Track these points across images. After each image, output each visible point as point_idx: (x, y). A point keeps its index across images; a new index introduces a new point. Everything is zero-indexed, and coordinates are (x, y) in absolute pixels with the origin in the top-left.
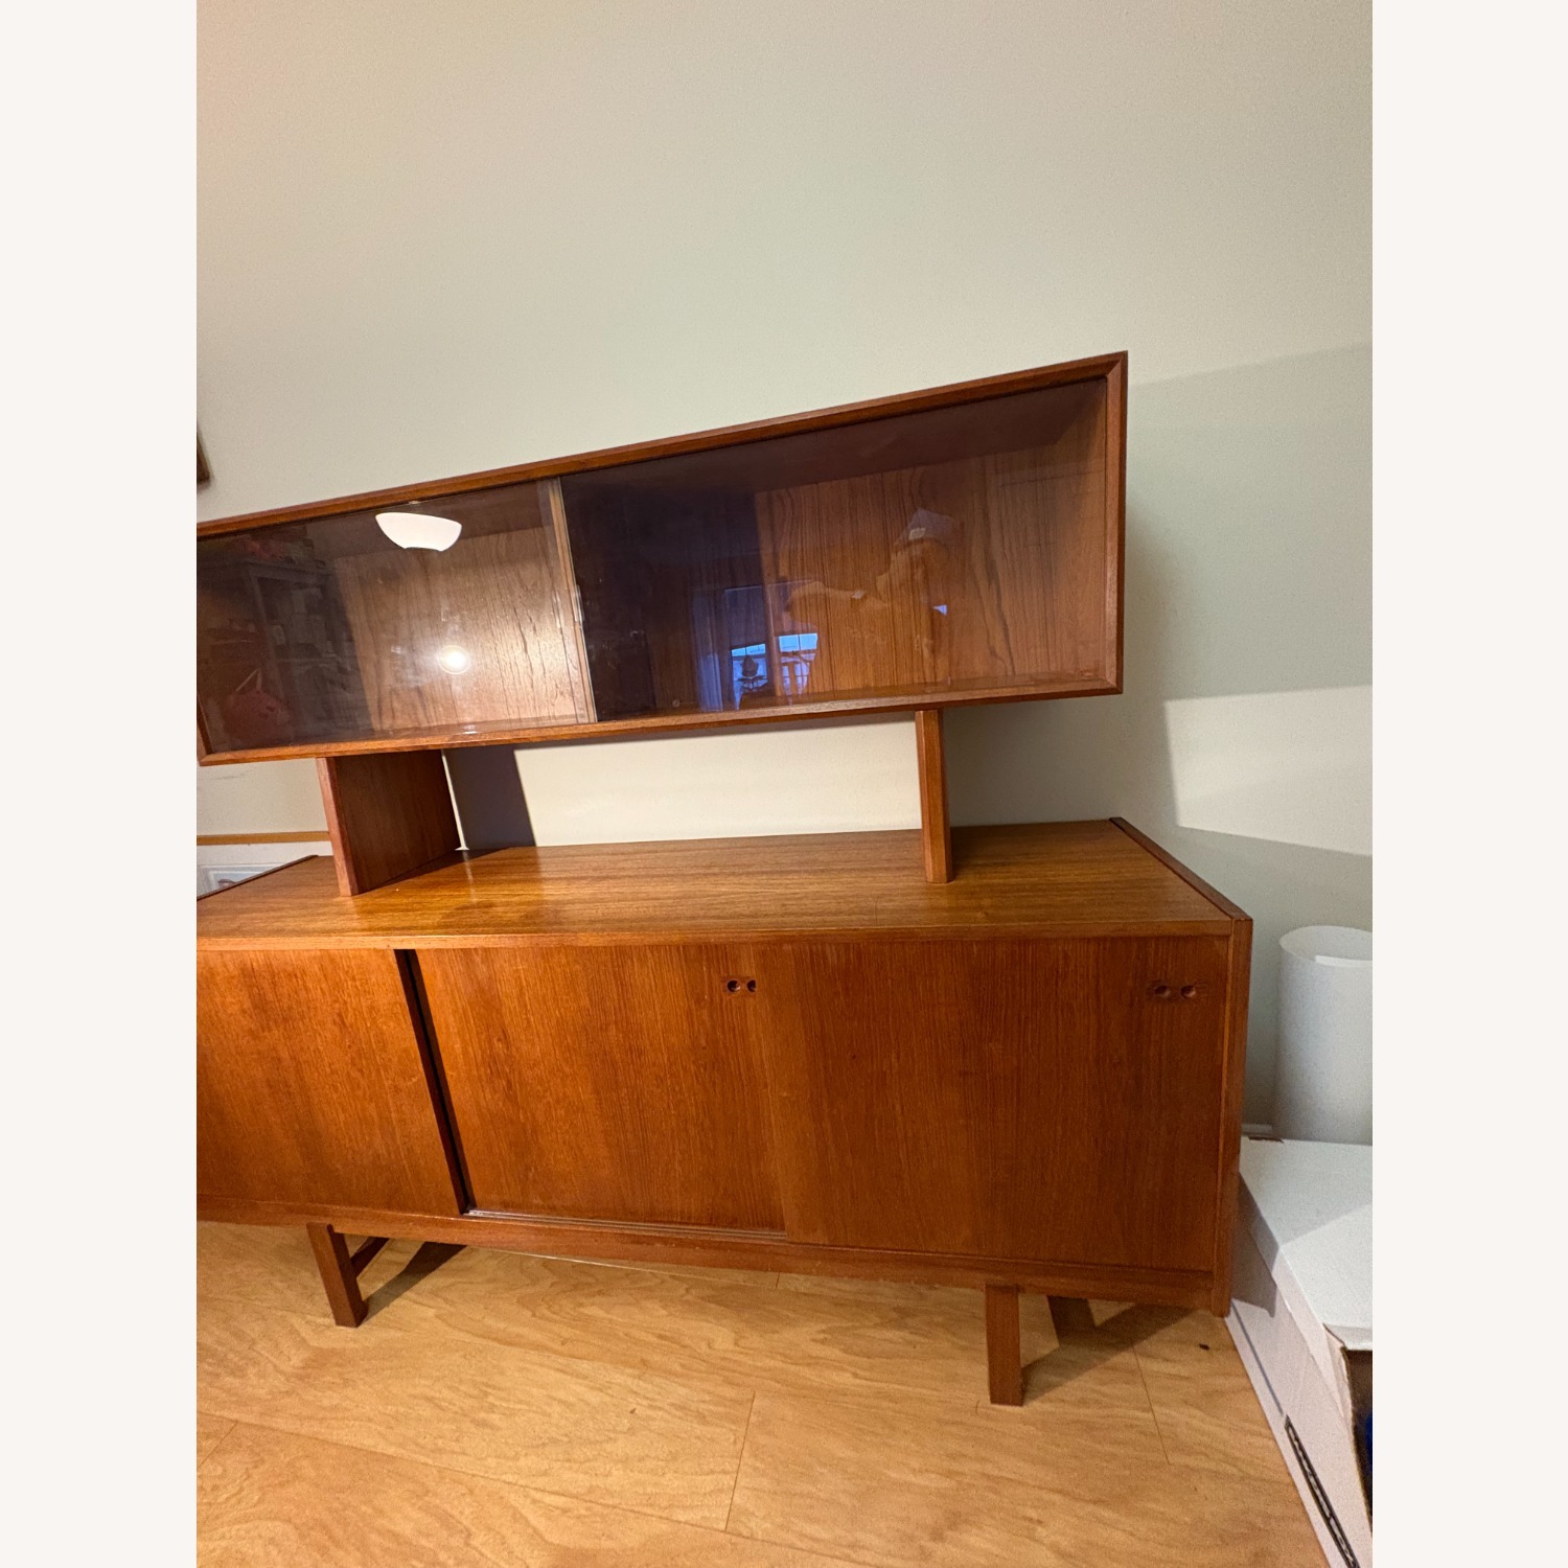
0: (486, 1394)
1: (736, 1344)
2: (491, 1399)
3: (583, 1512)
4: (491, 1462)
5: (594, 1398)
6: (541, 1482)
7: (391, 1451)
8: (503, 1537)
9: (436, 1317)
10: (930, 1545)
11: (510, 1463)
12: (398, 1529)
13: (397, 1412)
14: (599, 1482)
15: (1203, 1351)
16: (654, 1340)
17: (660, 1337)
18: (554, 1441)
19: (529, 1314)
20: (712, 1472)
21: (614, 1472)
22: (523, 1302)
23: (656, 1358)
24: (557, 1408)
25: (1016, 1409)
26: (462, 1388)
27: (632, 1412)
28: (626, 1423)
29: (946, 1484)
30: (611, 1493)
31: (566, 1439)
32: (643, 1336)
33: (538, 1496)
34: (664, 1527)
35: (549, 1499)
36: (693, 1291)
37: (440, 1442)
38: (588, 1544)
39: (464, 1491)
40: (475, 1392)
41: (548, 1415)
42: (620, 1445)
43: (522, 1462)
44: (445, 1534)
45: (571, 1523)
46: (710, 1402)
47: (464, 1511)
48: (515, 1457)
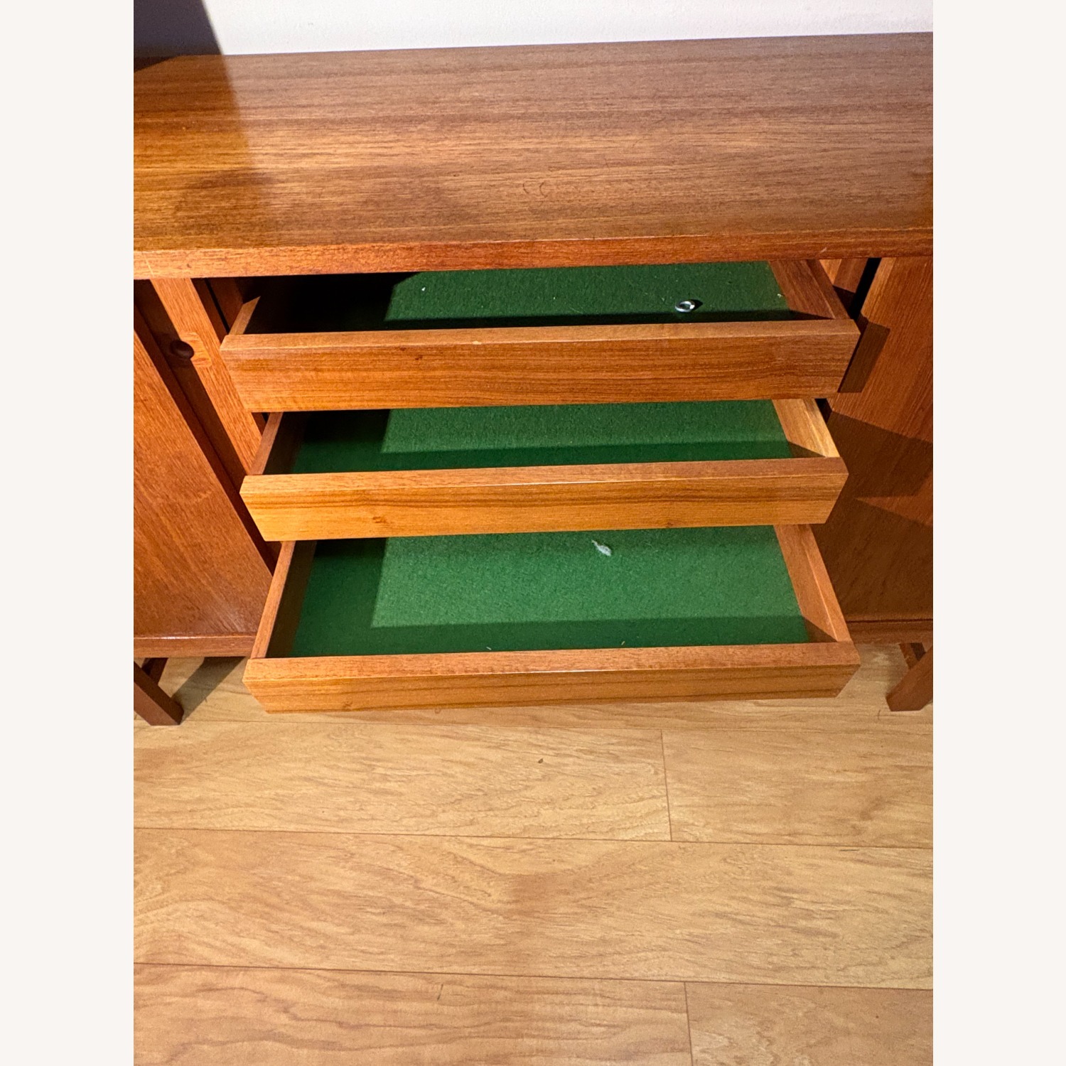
0: (372, 767)
3: (524, 847)
4: (412, 822)
5: (496, 756)
6: (470, 830)
8: (453, 878)
10: (861, 822)
11: (431, 820)
12: (337, 887)
14: (532, 822)
18: (470, 797)
20: (641, 799)
21: (542, 811)
24: (457, 769)
27: (541, 761)
28: (538, 772)
30: (545, 829)
31: (481, 793)
33: (474, 841)
34: (611, 847)
35: (486, 842)
37: (342, 813)
39: (392, 848)
40: (358, 767)
41: (453, 776)
42: (541, 791)
43: (443, 817)
44: (391, 884)
45: (517, 856)
46: (619, 744)
47: (402, 864)
48: (434, 814)
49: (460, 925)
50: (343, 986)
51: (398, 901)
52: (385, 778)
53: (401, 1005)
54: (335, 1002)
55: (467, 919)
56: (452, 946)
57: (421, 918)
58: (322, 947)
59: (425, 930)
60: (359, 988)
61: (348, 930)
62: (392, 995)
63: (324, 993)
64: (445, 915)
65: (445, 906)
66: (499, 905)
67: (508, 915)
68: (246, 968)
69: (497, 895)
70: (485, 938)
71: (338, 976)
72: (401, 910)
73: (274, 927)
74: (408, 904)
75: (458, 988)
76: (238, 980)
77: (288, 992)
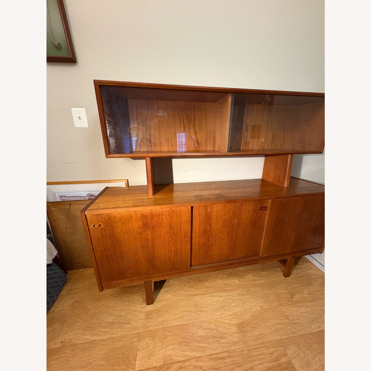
0: (198, 306)
1: (240, 282)
2: (199, 306)
3: (235, 317)
4: (211, 316)
5: (221, 299)
6: (223, 316)
7: (186, 323)
8: (224, 327)
9: (172, 296)
10: (292, 300)
11: (214, 315)
12: (201, 335)
13: (180, 316)
14: (234, 311)
15: (306, 263)
16: (223, 286)
17: (224, 285)
18: (220, 308)
19: (194, 289)
20: (252, 302)
21: (235, 309)
22: (189, 287)
23: (227, 289)
24: (215, 303)
25: (289, 278)
26: (191, 306)
27: (230, 298)
28: (231, 301)
29: (287, 291)
30: (238, 312)
31: (222, 307)
32: (221, 286)
33: (225, 318)
34: (252, 313)
35: (227, 317)
36: (224, 275)
37: (196, 317)
38: (241, 321)
39: (209, 323)
40: (195, 306)
41: (214, 305)
42: (233, 304)
43: (216, 314)
44: (212, 331)
45: (235, 319)
46: (243, 292)
47: (212, 326)
48: (214, 314)
49: (230, 338)
50: (211, 359)
51: (215, 335)
52: (201, 308)
53: (226, 360)
54: (211, 363)
55: (231, 336)
56: (230, 343)
57: (222, 338)
58: (203, 350)
59: (223, 341)
60: (215, 358)
61: (207, 345)
62: (223, 358)
63: (208, 362)
64: (226, 336)
65: (225, 334)
66: (236, 331)
67: (238, 333)
68: (188, 360)
69: (234, 329)
70: (236, 339)
71: (209, 357)
72: (217, 337)
73: (191, 348)
74: (217, 335)
75: (236, 353)
76: (187, 364)
77: (200, 364)
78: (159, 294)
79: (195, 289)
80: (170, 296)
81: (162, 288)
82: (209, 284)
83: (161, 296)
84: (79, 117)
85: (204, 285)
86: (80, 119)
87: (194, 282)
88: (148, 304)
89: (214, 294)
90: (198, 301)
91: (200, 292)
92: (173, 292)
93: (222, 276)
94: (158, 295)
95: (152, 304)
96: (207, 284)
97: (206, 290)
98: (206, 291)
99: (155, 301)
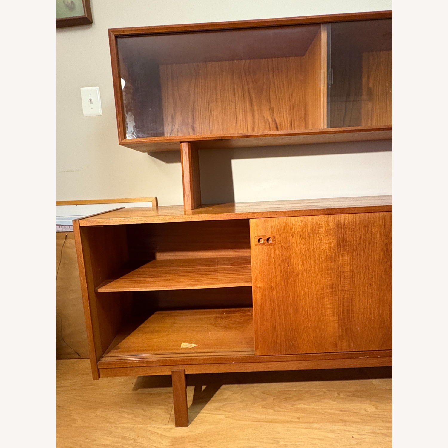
9: (226, 417)
16: (339, 412)
17: (341, 411)
19: (272, 411)
32: (333, 411)
78: (202, 411)
79: (274, 411)
80: (223, 417)
81: (209, 403)
82: (306, 406)
83: (204, 415)
84: (91, 100)
85: (296, 406)
86: (91, 102)
87: (274, 399)
88: (178, 425)
89: (316, 425)
90: (279, 433)
91: (286, 418)
92: (230, 412)
93: (337, 395)
94: (199, 413)
95: (187, 425)
96: (302, 406)
97: (298, 415)
98: (299, 418)
99: (193, 422)
